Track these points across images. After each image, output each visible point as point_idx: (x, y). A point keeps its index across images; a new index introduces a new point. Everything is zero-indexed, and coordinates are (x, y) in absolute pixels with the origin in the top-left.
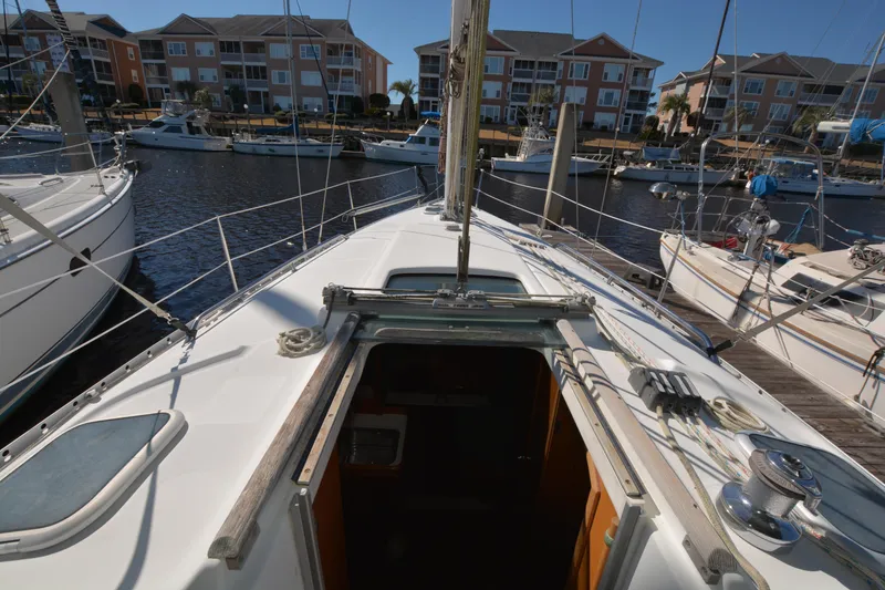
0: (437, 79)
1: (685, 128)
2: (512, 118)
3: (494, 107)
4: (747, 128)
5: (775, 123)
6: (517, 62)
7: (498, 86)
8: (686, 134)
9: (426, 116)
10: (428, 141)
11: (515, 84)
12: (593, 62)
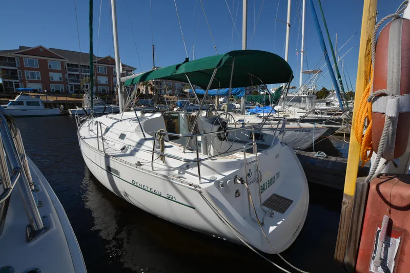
0: (16, 70)
1: (150, 92)
2: (72, 90)
3: (60, 85)
4: (170, 91)
5: (178, 89)
6: (69, 65)
7: (60, 75)
8: (151, 94)
9: (20, 91)
10: (25, 103)
11: (69, 74)
12: (107, 67)
